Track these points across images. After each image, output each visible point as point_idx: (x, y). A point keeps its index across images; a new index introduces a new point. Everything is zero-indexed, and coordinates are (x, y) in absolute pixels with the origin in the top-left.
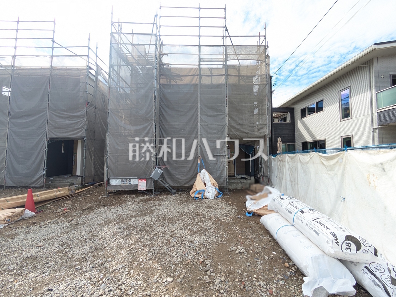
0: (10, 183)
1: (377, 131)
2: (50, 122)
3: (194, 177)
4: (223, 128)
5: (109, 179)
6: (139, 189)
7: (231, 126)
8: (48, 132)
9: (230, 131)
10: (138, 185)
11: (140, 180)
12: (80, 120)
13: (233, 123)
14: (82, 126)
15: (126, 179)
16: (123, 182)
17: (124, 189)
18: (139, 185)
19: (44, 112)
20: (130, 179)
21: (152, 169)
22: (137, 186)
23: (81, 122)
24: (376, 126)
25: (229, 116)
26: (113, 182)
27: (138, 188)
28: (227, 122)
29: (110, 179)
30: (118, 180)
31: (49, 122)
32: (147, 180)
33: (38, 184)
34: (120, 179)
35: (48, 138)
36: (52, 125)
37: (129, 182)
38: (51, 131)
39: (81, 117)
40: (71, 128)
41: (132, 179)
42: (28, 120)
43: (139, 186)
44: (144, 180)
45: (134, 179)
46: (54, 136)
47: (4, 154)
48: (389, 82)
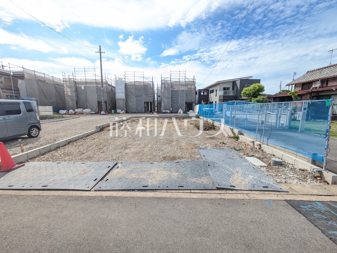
0: (137, 112)
1: (219, 100)
3: (178, 110)
4: (184, 100)
7: (186, 100)
13: (186, 99)
14: (152, 99)
19: (143, 95)
25: (186, 97)
26: (163, 111)
33: (143, 112)
36: (145, 98)
46: (146, 101)
47: (135, 105)
48: (223, 89)
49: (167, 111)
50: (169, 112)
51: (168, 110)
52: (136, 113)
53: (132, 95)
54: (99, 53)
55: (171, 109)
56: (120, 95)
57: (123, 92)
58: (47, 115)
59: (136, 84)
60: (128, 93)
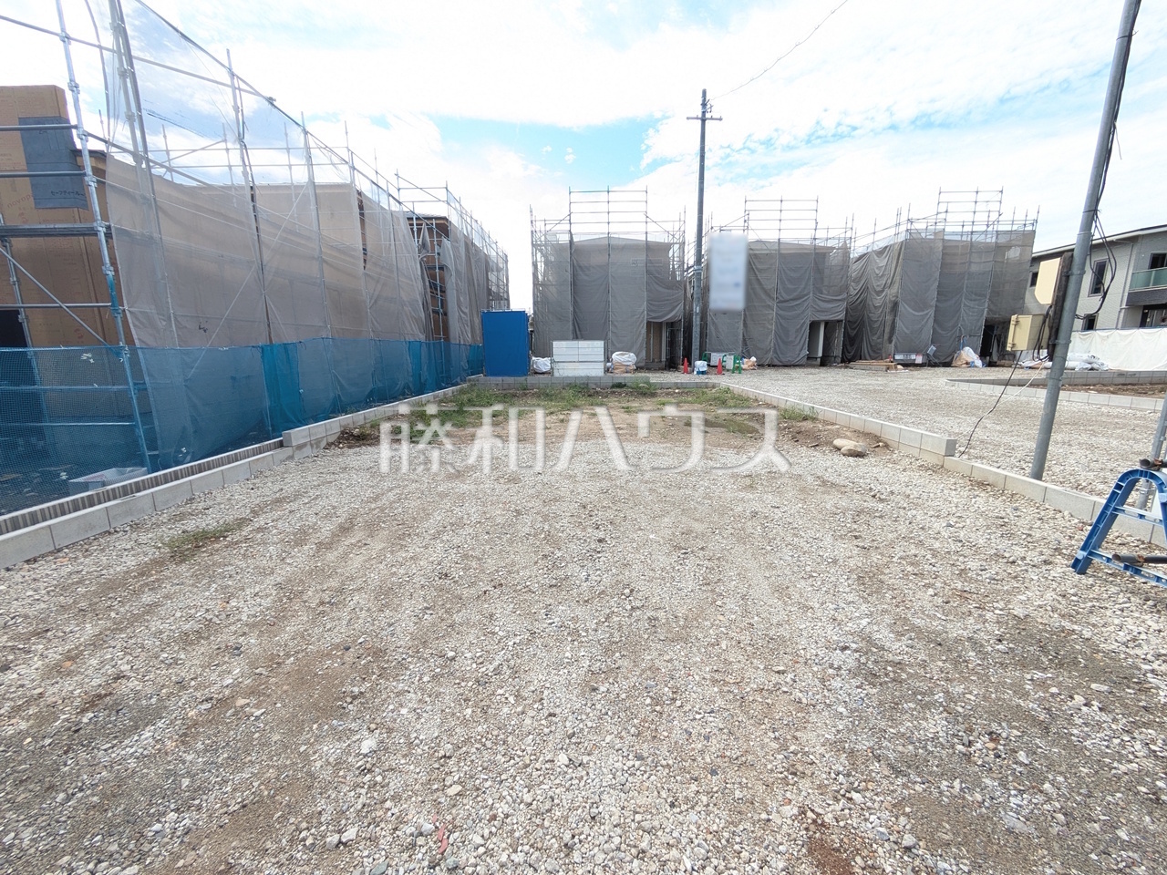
0: (777, 362)
1: (1123, 311)
2: (814, 305)
3: (958, 353)
4: (983, 311)
6: (916, 362)
7: (990, 310)
9: (988, 313)
11: (918, 356)
12: (841, 303)
13: (992, 307)
14: (841, 310)
15: (908, 355)
19: (808, 295)
20: (911, 355)
21: (928, 348)
23: (842, 305)
24: (1124, 306)
25: (990, 300)
26: (898, 357)
28: (986, 305)
32: (924, 355)
33: (803, 363)
34: (902, 355)
35: (811, 321)
36: (815, 308)
37: (909, 357)
38: (813, 314)
39: (842, 301)
40: (833, 311)
42: (793, 305)
43: (916, 360)
44: (921, 355)
46: (815, 319)
48: (1147, 262)
49: (913, 357)
50: (919, 360)
51: (917, 353)
52: (774, 366)
53: (763, 296)
54: (700, 122)
55: (932, 349)
56: (728, 294)
57: (737, 285)
58: (588, 377)
59: (783, 252)
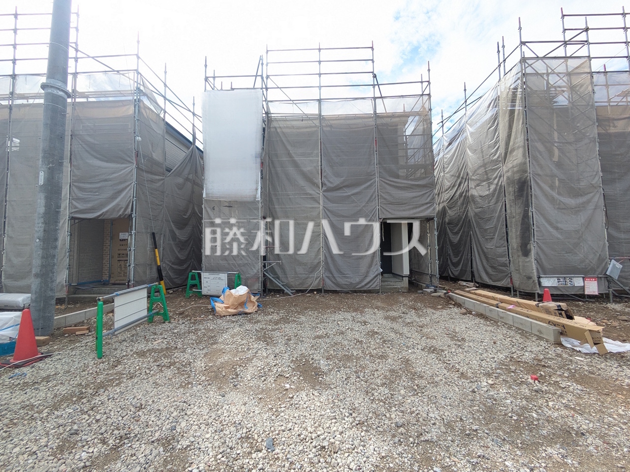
2: (382, 194)
5: (539, 278)
6: (586, 293)
8: (381, 209)
10: (584, 286)
11: (587, 279)
12: (427, 191)
14: (430, 200)
15: (565, 277)
16: (560, 283)
17: (562, 292)
18: (586, 286)
19: (372, 179)
20: (571, 278)
21: (607, 262)
22: (583, 288)
23: (428, 194)
26: (546, 282)
27: (584, 291)
29: (541, 277)
30: (552, 280)
31: (381, 196)
32: (599, 279)
33: (372, 287)
34: (555, 278)
35: (381, 219)
36: (385, 199)
37: (570, 282)
38: (383, 208)
39: (428, 187)
40: (415, 203)
41: (573, 277)
42: (349, 194)
43: (586, 289)
44: (594, 280)
45: (577, 278)
47: (320, 244)
49: (578, 282)
50: (592, 288)
51: (586, 274)
55: (614, 267)
60: (279, 169)
